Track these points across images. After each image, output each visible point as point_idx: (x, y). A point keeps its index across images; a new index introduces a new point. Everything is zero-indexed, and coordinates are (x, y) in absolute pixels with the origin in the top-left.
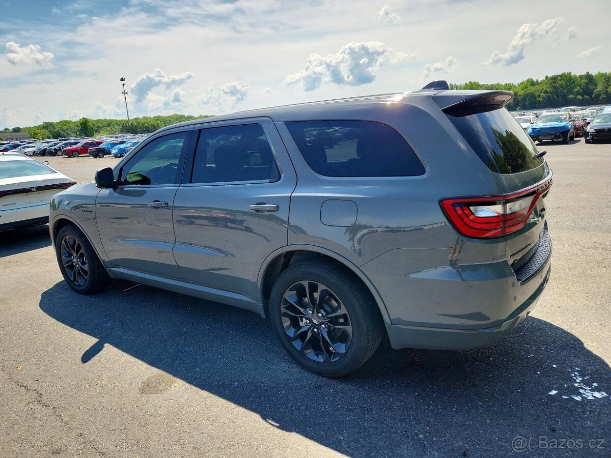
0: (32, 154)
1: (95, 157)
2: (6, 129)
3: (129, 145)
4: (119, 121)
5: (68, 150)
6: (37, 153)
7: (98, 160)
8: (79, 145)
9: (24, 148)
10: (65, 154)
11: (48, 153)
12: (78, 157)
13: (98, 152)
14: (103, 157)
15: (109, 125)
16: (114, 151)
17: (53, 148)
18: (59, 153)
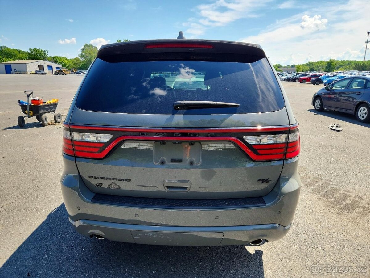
0: (284, 80)
1: (314, 84)
2: (288, 66)
3: (336, 78)
4: (357, 62)
5: (300, 79)
6: (286, 80)
7: (315, 86)
8: (308, 76)
9: (282, 76)
10: (299, 81)
11: (291, 80)
12: (305, 83)
13: (316, 82)
14: (318, 84)
15: (349, 64)
16: (325, 81)
17: (294, 77)
18: (297, 80)
